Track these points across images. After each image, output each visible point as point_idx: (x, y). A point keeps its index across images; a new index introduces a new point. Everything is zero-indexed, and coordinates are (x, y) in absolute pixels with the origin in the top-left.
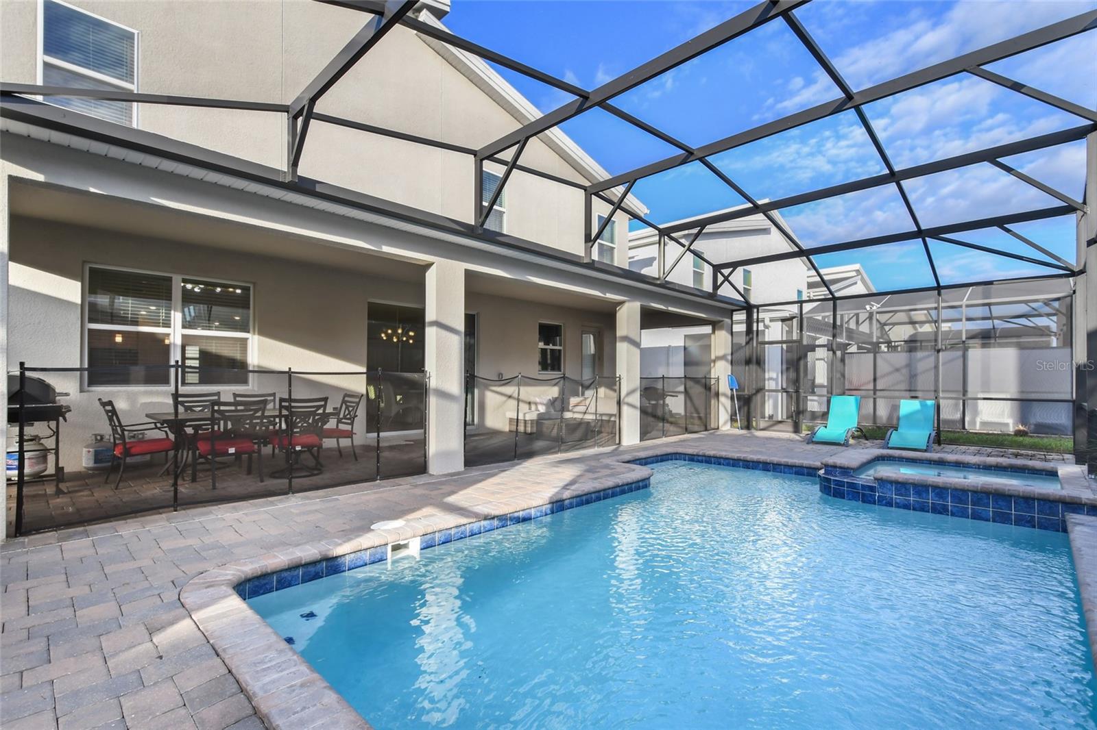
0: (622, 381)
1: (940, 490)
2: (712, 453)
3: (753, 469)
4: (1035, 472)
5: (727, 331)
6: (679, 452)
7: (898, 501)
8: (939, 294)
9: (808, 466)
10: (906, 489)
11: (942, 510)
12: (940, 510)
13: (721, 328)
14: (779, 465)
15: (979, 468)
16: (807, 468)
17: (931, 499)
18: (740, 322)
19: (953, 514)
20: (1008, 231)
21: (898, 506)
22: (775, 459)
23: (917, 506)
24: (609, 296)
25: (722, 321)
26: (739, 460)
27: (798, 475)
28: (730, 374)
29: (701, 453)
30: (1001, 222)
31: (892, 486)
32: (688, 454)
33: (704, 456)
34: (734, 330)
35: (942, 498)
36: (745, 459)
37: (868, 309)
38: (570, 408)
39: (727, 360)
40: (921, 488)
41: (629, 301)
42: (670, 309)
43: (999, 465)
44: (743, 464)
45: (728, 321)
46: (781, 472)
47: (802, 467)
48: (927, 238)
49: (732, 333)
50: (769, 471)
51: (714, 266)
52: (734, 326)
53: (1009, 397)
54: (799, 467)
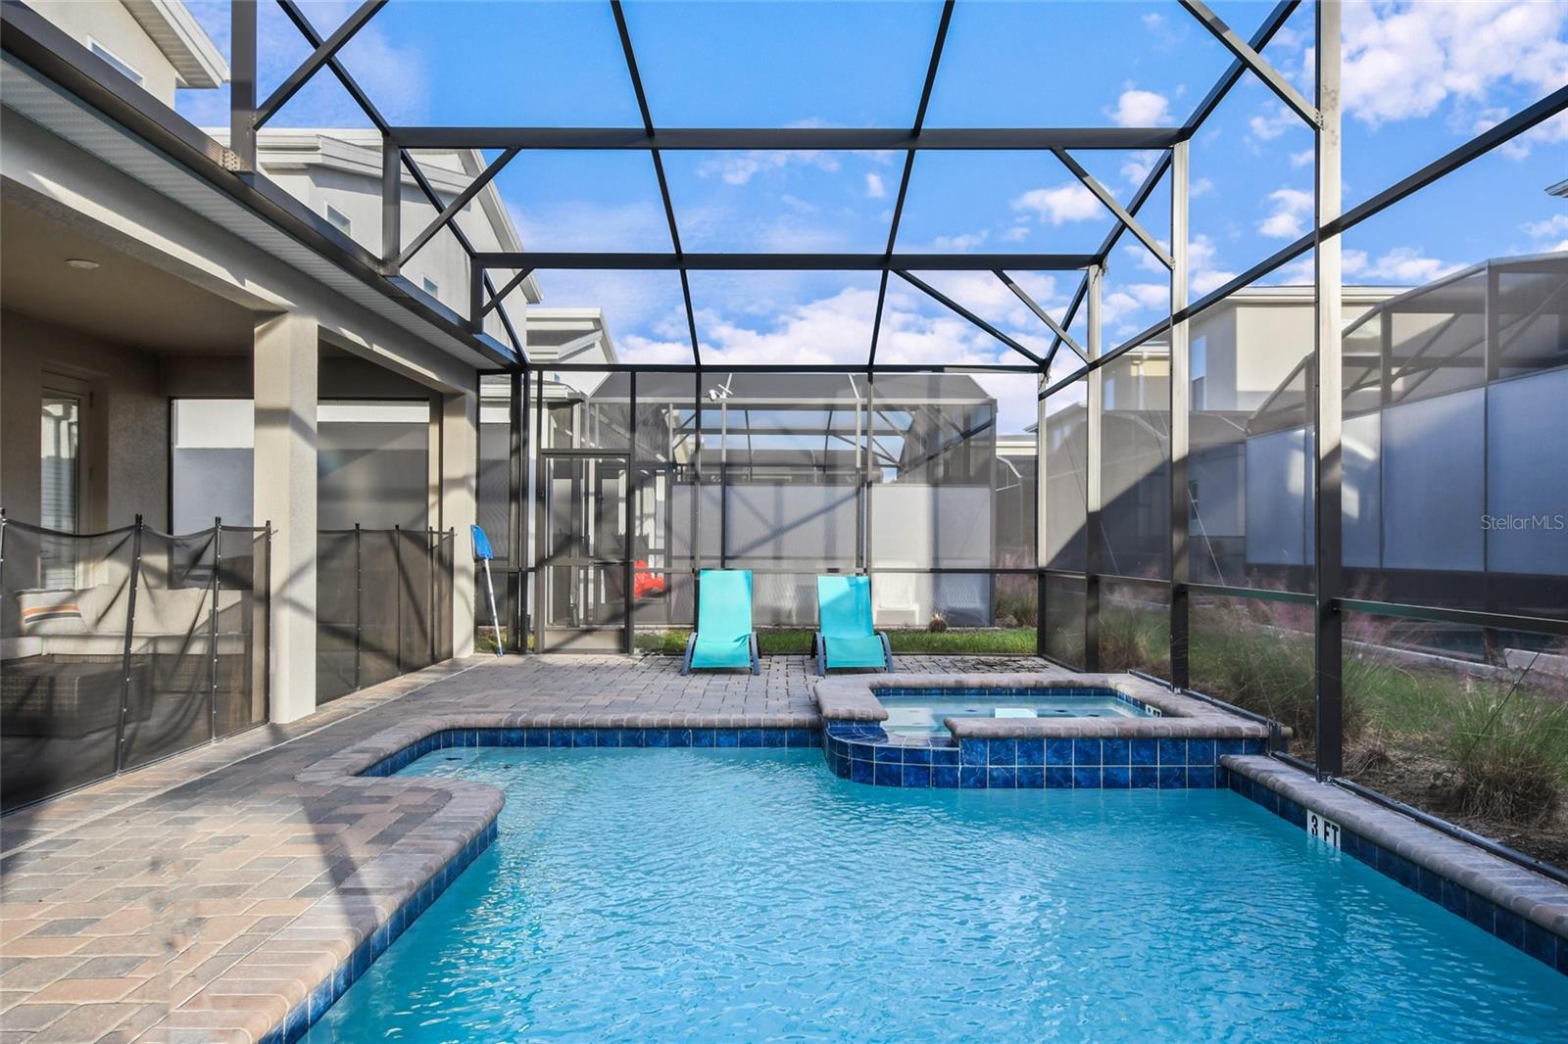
0: (274, 539)
1: (1059, 743)
2: (546, 718)
3: (647, 745)
4: (1082, 692)
5: (470, 420)
6: (457, 725)
7: (995, 774)
8: (870, 379)
9: (769, 723)
10: (1008, 750)
11: (1062, 781)
12: (1059, 780)
13: (459, 411)
14: (708, 729)
15: (1011, 694)
16: (766, 728)
17: (1046, 762)
18: (496, 403)
19: (1078, 785)
20: (1007, 281)
21: (997, 783)
22: (700, 718)
23: (1025, 780)
24: (251, 287)
25: (463, 394)
26: (616, 728)
27: (748, 745)
28: (474, 523)
29: (519, 721)
30: (999, 265)
31: (986, 746)
32: (480, 729)
33: (528, 728)
34: (482, 421)
35: (1063, 757)
36: (632, 724)
37: (714, 397)
38: (26, 625)
39: (469, 488)
40: (1031, 743)
41: (296, 312)
42: (377, 348)
43: (1039, 685)
44: (623, 739)
45: (471, 394)
46: (712, 746)
47: (756, 728)
48: (890, 272)
49: (478, 425)
50: (684, 745)
51: (474, 256)
52: (483, 410)
53: (914, 566)
54: (750, 728)
